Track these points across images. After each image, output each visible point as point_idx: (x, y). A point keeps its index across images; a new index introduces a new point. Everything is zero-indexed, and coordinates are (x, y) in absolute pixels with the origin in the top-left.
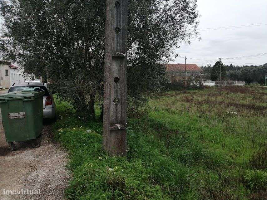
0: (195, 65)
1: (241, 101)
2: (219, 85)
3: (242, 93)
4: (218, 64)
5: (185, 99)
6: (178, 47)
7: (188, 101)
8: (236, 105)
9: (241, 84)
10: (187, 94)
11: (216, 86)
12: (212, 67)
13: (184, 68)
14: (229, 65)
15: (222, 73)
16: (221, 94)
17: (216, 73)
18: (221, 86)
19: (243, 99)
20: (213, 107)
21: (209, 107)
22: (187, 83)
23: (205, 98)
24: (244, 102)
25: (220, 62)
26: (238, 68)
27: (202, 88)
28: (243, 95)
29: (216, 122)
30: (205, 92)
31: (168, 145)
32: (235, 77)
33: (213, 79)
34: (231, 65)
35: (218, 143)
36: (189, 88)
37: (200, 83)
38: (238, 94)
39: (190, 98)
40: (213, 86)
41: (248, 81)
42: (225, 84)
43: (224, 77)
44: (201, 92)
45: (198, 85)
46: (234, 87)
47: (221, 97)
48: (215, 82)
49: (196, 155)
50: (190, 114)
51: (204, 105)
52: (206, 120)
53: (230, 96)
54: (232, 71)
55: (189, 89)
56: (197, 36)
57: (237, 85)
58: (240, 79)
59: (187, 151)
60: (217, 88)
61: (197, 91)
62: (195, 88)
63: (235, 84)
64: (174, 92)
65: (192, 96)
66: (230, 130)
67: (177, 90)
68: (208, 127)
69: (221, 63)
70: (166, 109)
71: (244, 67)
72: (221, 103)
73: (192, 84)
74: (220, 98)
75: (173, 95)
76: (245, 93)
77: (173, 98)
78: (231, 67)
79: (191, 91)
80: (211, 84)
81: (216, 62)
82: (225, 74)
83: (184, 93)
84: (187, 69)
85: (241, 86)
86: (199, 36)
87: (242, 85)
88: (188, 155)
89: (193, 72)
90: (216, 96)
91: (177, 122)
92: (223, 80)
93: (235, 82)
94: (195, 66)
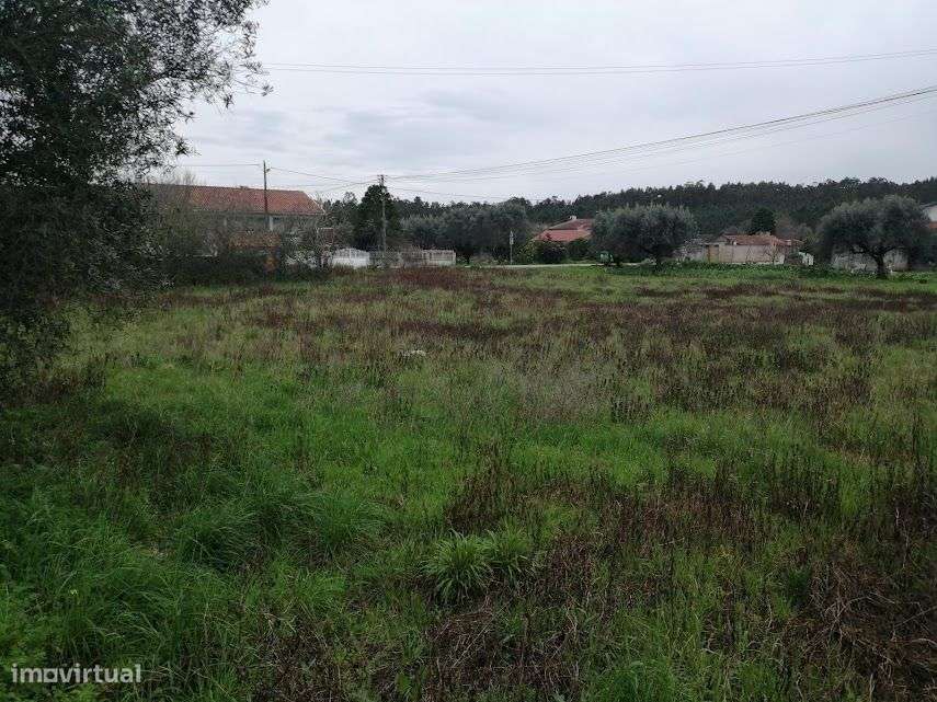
0: (302, 194)
1: (442, 314)
2: (380, 264)
3: (447, 288)
4: (376, 194)
5: (263, 316)
6: (188, 113)
7: (273, 321)
8: (425, 328)
9: (444, 259)
10: (269, 298)
11: (373, 268)
12: (360, 202)
13: (263, 204)
14: (412, 200)
15: (391, 226)
16: (384, 294)
17: (370, 223)
18: (387, 267)
19: (449, 307)
20: (353, 339)
21: (341, 341)
22: (274, 256)
23: (335, 307)
24: (451, 316)
25: (382, 187)
26: (437, 210)
27: (324, 274)
28: (451, 293)
29: (358, 388)
30: (335, 288)
31: (165, 502)
32: (426, 239)
33: (363, 243)
34: (418, 199)
35: (354, 463)
36: (281, 274)
37: (318, 256)
38: (437, 291)
39: (281, 310)
40: (363, 268)
41: (465, 252)
42: (399, 261)
43: (396, 238)
44: (322, 289)
45: (312, 263)
46: (427, 269)
47: (382, 304)
48: (368, 253)
49: (270, 523)
50: (271, 370)
51: (327, 333)
52: (324, 384)
53: (409, 298)
54: (418, 220)
55: (279, 280)
56: (255, 77)
57: (434, 262)
58: (441, 246)
59: (233, 514)
60: (374, 274)
61: (307, 286)
62: (302, 274)
63: (429, 262)
64: (225, 293)
65: (289, 304)
66: (397, 410)
67: (239, 281)
68: (327, 410)
69: (383, 191)
70: (185, 358)
71: (454, 206)
72: (383, 322)
73: (291, 262)
74: (379, 308)
75: (220, 302)
76: (455, 289)
77: (219, 312)
78: (418, 207)
79: (288, 287)
80: (357, 260)
81: (370, 189)
82: (399, 227)
83: (263, 293)
84: (273, 208)
85: (444, 267)
86: (261, 79)
87: (447, 263)
88: (237, 527)
89: (292, 220)
90: (369, 299)
91: (218, 405)
92: (392, 247)
93: (428, 255)
94: (298, 196)
